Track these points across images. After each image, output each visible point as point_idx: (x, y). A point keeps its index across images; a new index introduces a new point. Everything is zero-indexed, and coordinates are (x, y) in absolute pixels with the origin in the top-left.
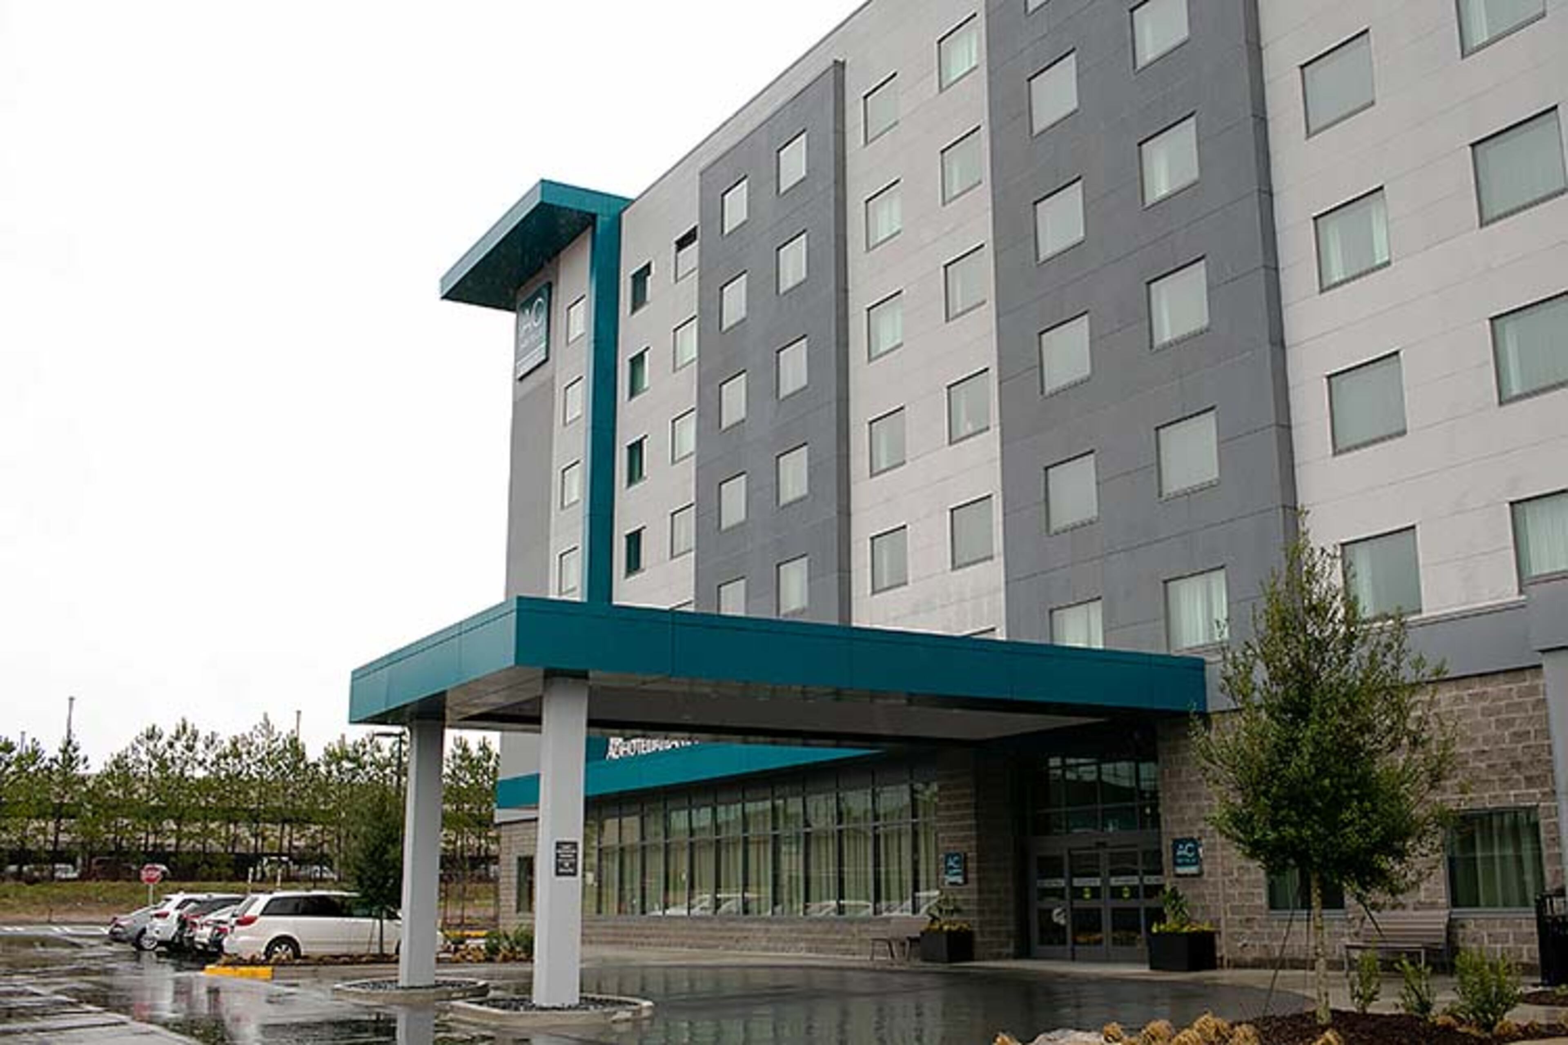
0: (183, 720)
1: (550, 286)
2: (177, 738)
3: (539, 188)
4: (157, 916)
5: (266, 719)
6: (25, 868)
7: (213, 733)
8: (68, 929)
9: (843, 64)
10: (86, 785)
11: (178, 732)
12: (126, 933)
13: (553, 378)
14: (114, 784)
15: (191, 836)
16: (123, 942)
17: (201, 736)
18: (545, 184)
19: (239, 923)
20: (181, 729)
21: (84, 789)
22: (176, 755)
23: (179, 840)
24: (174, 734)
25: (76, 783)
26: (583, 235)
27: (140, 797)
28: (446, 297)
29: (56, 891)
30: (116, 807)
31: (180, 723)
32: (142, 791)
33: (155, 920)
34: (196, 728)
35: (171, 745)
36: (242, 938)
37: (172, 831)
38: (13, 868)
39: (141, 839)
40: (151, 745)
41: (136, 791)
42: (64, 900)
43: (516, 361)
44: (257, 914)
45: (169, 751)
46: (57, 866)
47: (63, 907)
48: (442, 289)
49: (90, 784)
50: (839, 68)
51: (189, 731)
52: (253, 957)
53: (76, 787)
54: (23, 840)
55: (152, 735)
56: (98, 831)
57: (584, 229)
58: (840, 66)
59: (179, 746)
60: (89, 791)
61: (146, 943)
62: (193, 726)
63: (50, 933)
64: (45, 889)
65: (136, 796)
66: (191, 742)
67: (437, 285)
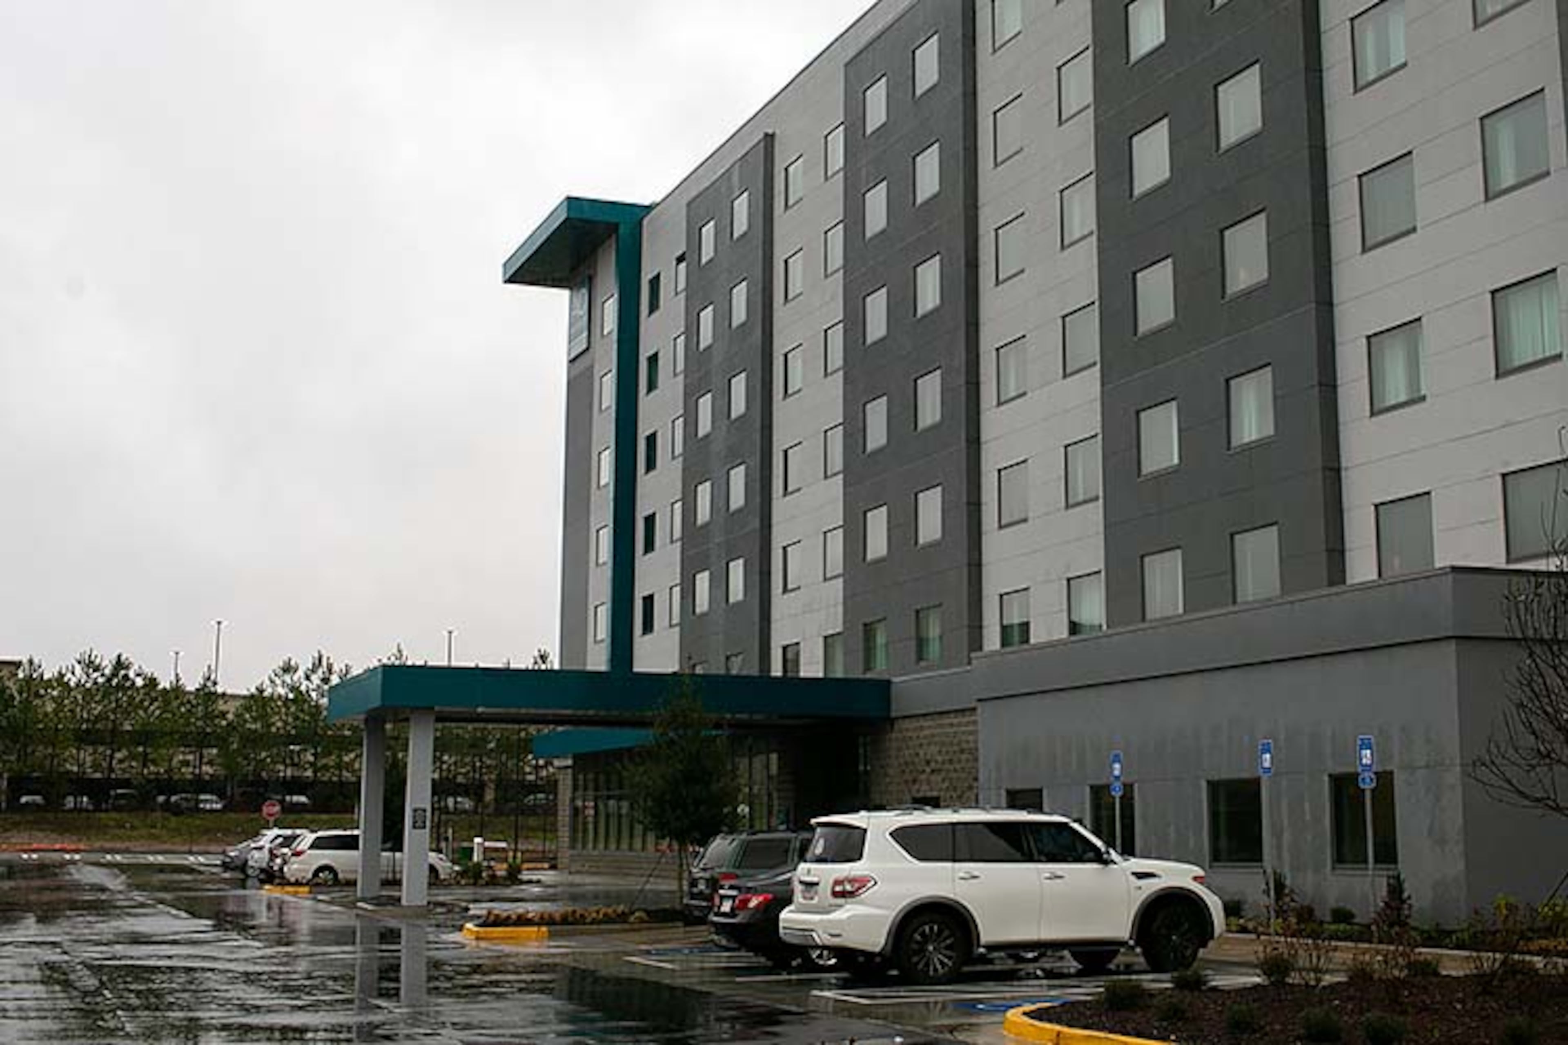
0: (319, 652)
1: (591, 279)
2: (314, 671)
3: (565, 204)
4: (255, 848)
5: (400, 651)
6: (174, 799)
7: (347, 666)
8: (201, 859)
9: (772, 136)
10: (226, 719)
11: (314, 664)
12: (232, 862)
13: (592, 367)
14: (251, 717)
15: (326, 767)
16: (232, 869)
17: (336, 668)
18: (571, 201)
19: (293, 855)
20: (317, 662)
21: (224, 723)
22: (311, 686)
23: (315, 772)
24: (310, 666)
25: (217, 717)
26: (607, 243)
27: (278, 729)
28: (510, 280)
29: (198, 822)
30: (253, 740)
31: (316, 655)
32: (279, 724)
33: (254, 852)
34: (331, 661)
35: (308, 678)
36: (295, 866)
37: (309, 762)
38: (161, 799)
39: (279, 771)
40: (287, 678)
41: (273, 724)
42: (207, 831)
43: (570, 342)
44: (306, 847)
45: (305, 682)
46: (202, 797)
47: (205, 838)
48: (505, 273)
49: (230, 716)
50: (769, 139)
51: (324, 663)
52: (297, 880)
53: (217, 721)
54: (169, 771)
55: (288, 669)
56: (238, 763)
57: (610, 236)
58: (769, 138)
59: (316, 679)
60: (228, 725)
61: (250, 872)
62: (328, 658)
63: (186, 862)
64: (189, 820)
65: (274, 729)
66: (327, 675)
67: (500, 270)
